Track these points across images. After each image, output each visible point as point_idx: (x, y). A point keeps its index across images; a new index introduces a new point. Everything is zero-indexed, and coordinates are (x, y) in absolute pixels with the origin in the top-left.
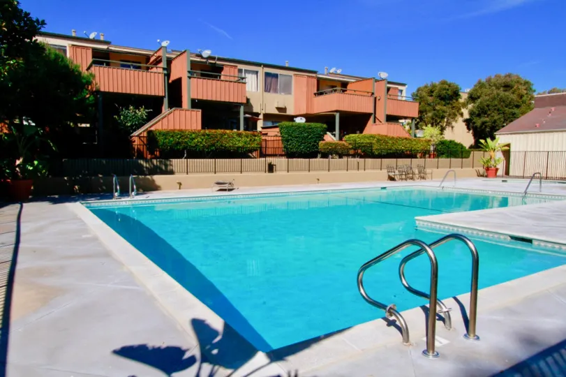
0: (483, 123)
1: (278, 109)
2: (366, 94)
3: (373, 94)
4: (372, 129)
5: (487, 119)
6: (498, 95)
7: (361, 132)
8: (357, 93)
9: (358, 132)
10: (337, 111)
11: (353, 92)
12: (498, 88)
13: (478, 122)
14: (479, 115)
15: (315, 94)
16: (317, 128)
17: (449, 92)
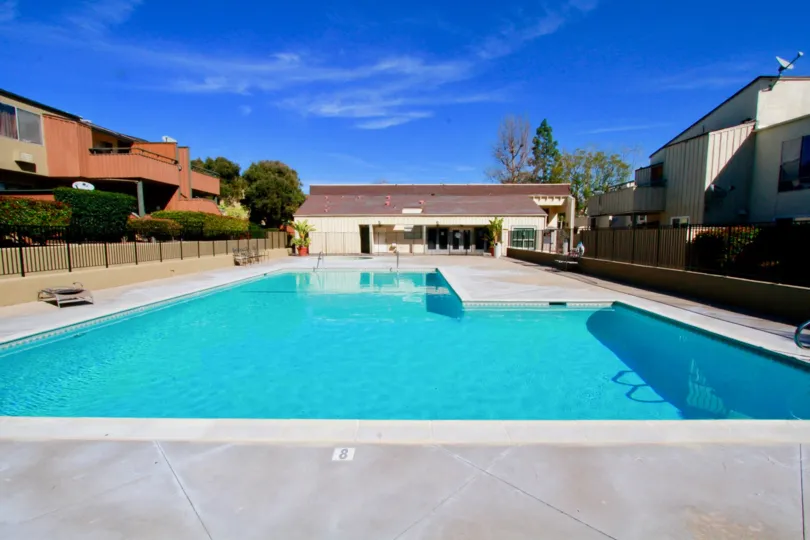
0: (265, 205)
1: (21, 164)
2: (170, 161)
3: (176, 162)
4: (178, 205)
5: (268, 201)
6: (275, 180)
7: (163, 208)
8: (160, 158)
9: (158, 208)
10: (139, 179)
11: (155, 157)
12: (273, 173)
13: (259, 204)
14: (258, 197)
15: (92, 151)
16: (123, 199)
17: (230, 170)
